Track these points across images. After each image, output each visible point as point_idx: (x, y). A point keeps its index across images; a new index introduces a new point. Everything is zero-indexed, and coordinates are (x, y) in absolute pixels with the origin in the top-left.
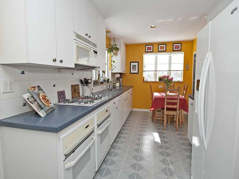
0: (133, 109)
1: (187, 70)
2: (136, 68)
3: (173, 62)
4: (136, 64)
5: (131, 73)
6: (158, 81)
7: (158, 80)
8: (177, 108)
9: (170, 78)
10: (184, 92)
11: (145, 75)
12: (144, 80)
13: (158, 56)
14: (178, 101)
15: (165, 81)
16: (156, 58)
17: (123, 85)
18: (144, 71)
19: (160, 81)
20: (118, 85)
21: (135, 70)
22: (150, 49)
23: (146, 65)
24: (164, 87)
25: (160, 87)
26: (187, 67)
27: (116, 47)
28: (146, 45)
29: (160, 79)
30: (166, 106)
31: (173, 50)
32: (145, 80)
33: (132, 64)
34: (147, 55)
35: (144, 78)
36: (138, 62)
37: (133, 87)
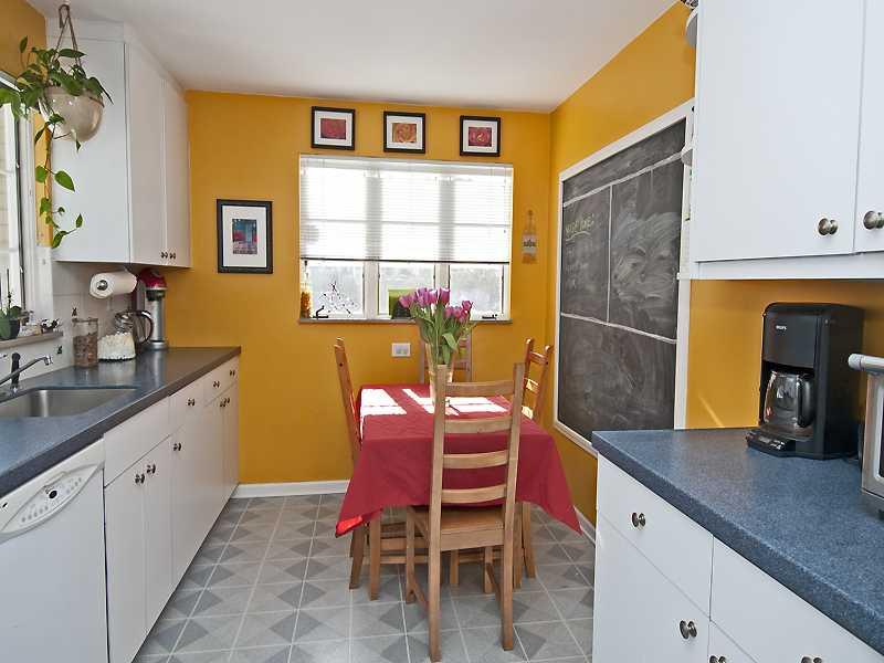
0: (241, 486)
1: (529, 259)
2: (255, 239)
3: (461, 215)
4: (258, 214)
5: (222, 269)
6: (388, 317)
7: (385, 314)
8: (504, 499)
9: (455, 302)
10: (529, 386)
11: (311, 280)
12: (304, 312)
13: (384, 175)
14: (514, 459)
15: (425, 324)
16: (374, 189)
17: (173, 344)
18: (306, 259)
19: (399, 320)
20: (119, 346)
21: (251, 251)
22: (334, 129)
23: (318, 225)
24: (419, 353)
25: (399, 352)
26: (530, 244)
27: (80, 74)
28: (314, 109)
29: (399, 309)
30: (438, 496)
31: (463, 154)
32: (313, 313)
33: (231, 214)
34: (324, 165)
35: (305, 298)
36: (268, 205)
37: (237, 352)
